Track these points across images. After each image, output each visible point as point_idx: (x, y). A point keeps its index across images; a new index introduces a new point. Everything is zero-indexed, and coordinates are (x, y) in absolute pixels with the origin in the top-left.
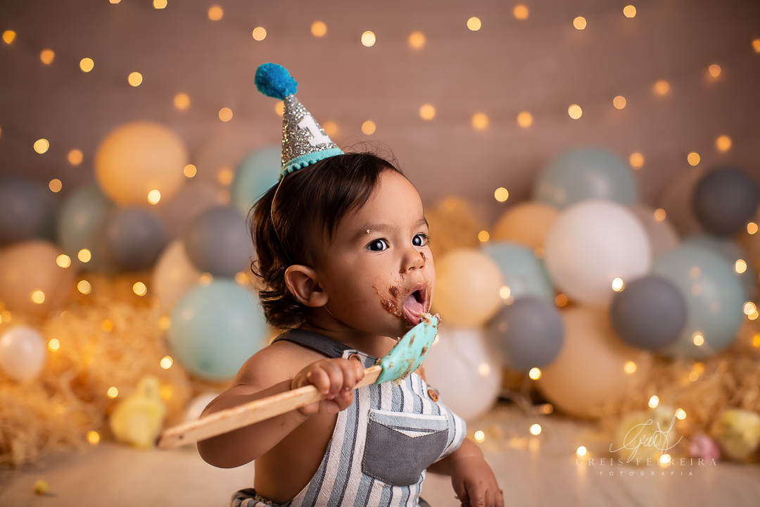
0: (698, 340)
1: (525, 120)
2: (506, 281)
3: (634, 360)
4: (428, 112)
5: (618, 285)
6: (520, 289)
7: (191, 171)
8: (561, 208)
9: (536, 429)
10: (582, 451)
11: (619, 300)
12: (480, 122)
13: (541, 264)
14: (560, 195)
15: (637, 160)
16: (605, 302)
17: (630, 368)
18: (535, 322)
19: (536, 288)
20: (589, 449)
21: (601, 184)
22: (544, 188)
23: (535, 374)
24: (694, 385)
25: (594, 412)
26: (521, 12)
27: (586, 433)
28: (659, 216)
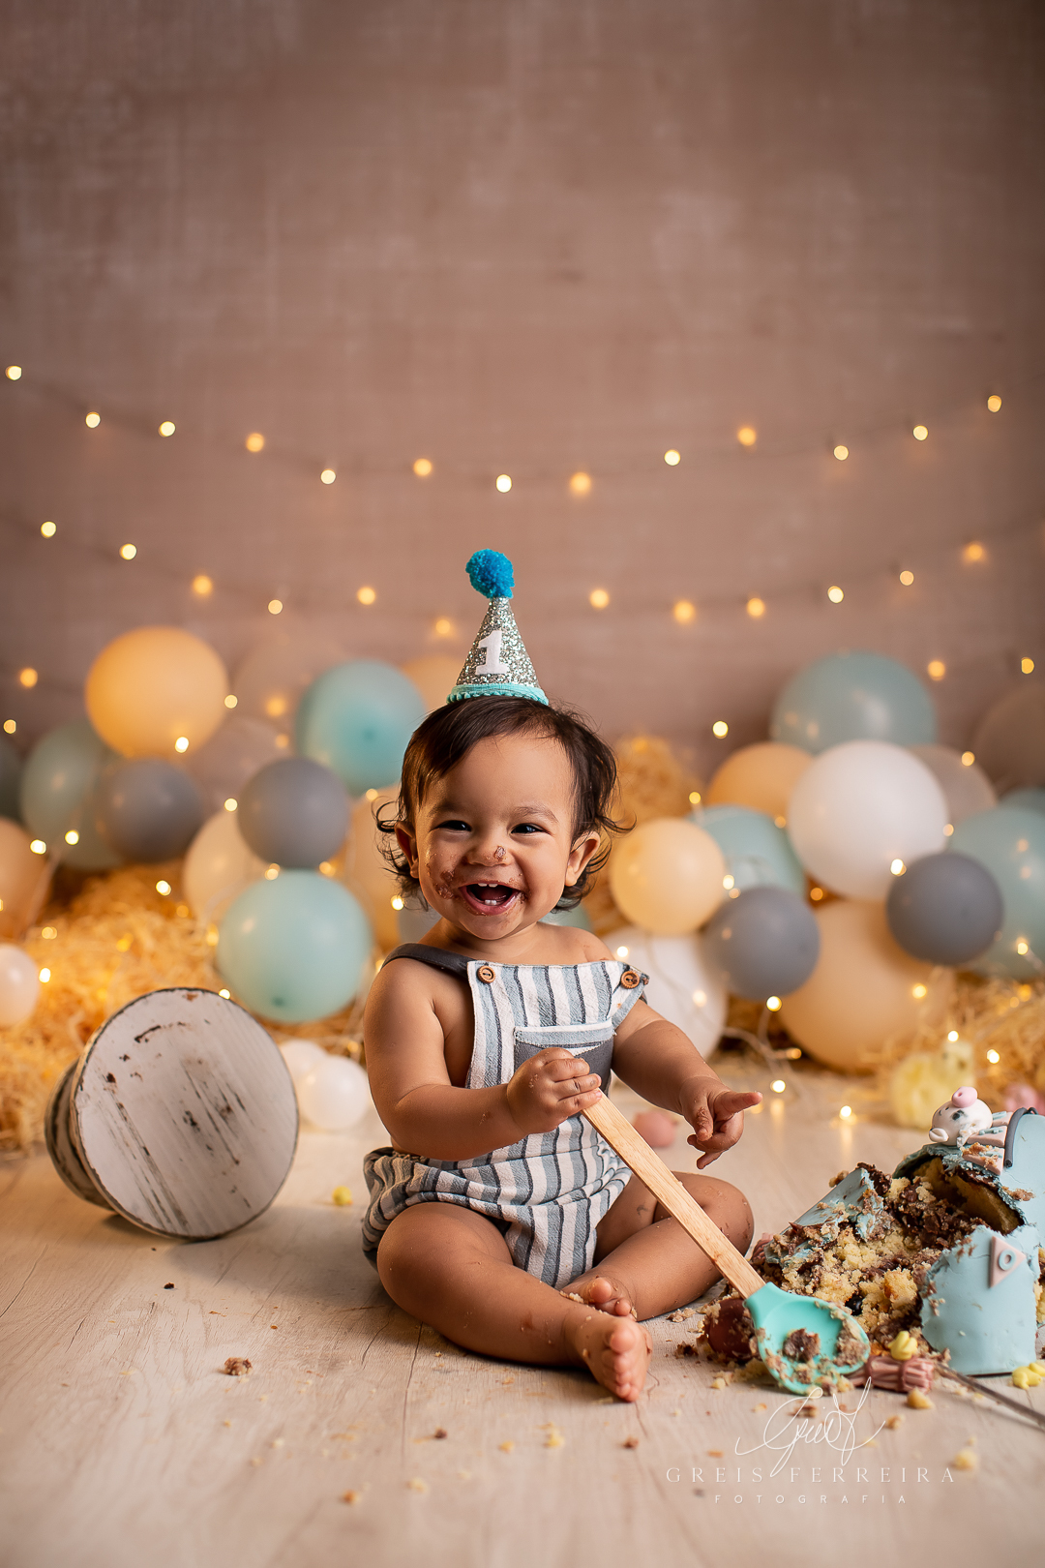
0: (1022, 948)
1: (756, 608)
2: (729, 867)
3: (925, 980)
4: (599, 598)
5: (898, 868)
6: (750, 877)
7: (231, 702)
8: (815, 751)
9: (779, 1086)
10: (846, 1112)
11: (899, 888)
12: (684, 612)
13: (783, 834)
14: (812, 730)
15: (937, 669)
16: (880, 894)
17: (919, 991)
18: (775, 925)
19: (777, 874)
20: (855, 1112)
21: (877, 712)
22: (788, 718)
23: (773, 1003)
24: (1013, 1015)
25: (866, 1059)
26: (747, 436)
27: (853, 1090)
28: (968, 759)
